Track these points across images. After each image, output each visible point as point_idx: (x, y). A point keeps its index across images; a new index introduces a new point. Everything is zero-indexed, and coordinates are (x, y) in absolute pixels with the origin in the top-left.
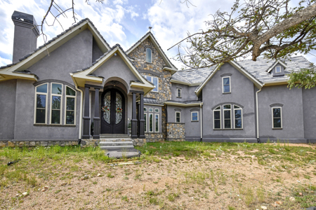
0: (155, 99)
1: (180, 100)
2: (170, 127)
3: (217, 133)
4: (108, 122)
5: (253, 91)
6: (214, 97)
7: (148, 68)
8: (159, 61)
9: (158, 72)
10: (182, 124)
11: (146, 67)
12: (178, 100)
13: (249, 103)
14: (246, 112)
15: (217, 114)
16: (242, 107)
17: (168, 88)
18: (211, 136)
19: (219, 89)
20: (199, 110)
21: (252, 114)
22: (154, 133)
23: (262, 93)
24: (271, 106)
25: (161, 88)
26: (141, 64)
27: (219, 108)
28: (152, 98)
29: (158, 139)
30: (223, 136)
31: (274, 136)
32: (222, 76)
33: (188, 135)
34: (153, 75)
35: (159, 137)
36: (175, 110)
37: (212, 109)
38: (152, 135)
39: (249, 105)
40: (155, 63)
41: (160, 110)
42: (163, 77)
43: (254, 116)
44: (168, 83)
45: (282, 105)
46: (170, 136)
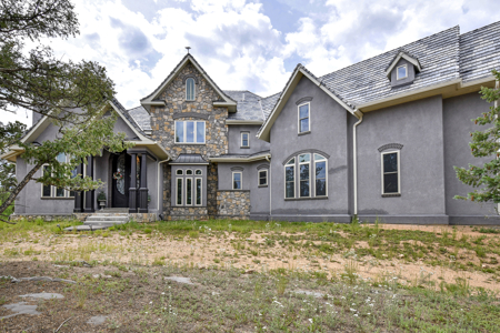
0: (200, 155)
1: (248, 151)
2: (222, 198)
3: (289, 205)
4: (122, 192)
5: (345, 125)
6: (286, 142)
7: (189, 109)
8: (207, 94)
9: (205, 112)
10: (245, 191)
11: (185, 108)
12: (243, 151)
13: (339, 147)
14: (333, 166)
15: (290, 172)
16: (328, 157)
17: (223, 134)
18: (281, 211)
19: (293, 127)
20: (268, 167)
21: (343, 167)
22: (193, 207)
23: (364, 125)
24: (380, 150)
25: (209, 137)
26: (179, 106)
27: (293, 161)
28: (195, 154)
29: (199, 215)
30: (298, 212)
31: (385, 209)
32: (298, 103)
33: (254, 210)
34: (196, 118)
35: (201, 212)
36: (233, 170)
37: (284, 164)
38: (191, 210)
39: (338, 152)
40: (199, 99)
41: (204, 171)
42: (213, 119)
43: (346, 172)
44: (222, 126)
45: (400, 147)
46: (223, 212)
